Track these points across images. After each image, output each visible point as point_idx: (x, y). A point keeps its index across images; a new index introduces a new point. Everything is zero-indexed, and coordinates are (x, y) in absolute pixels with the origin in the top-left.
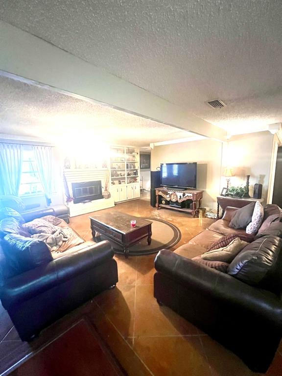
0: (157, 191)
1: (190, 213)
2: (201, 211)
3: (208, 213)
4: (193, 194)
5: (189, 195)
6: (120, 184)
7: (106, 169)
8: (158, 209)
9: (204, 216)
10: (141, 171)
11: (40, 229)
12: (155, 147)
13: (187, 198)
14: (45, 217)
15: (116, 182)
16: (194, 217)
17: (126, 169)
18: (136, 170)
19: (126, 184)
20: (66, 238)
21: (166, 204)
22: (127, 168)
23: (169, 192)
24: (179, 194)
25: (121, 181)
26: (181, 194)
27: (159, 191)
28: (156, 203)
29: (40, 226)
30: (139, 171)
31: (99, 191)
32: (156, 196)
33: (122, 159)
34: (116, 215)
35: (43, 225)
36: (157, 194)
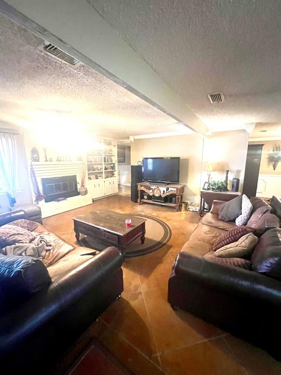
0: (139, 186)
1: (173, 208)
2: (183, 205)
3: (190, 207)
4: (177, 188)
5: (173, 189)
6: (97, 178)
7: (82, 162)
8: (140, 204)
9: (187, 209)
10: (118, 165)
11: (14, 239)
12: (135, 140)
13: (171, 193)
14: (16, 221)
15: (93, 177)
16: (178, 211)
17: (103, 163)
18: (114, 164)
19: (104, 179)
20: (50, 246)
21: (148, 199)
22: (105, 162)
23: (151, 187)
24: (163, 189)
25: (98, 175)
26: (165, 189)
27: (141, 186)
28: (138, 198)
29: (13, 235)
30: (116, 164)
31: (74, 187)
32: (138, 191)
33: (99, 152)
34: (104, 214)
35: (16, 232)
36: (139, 189)
